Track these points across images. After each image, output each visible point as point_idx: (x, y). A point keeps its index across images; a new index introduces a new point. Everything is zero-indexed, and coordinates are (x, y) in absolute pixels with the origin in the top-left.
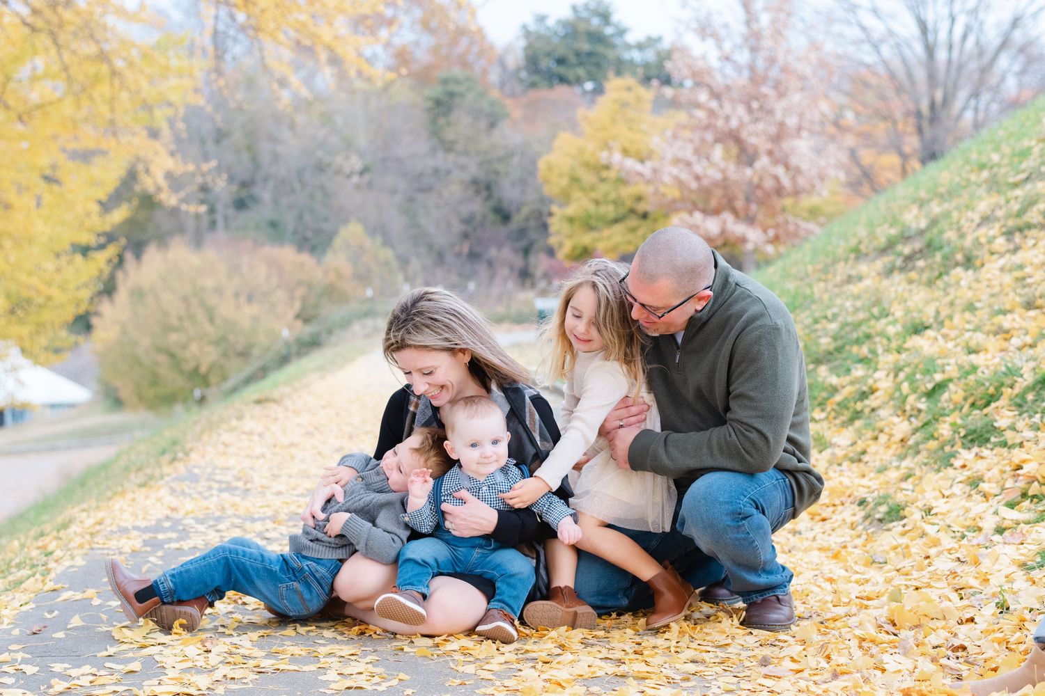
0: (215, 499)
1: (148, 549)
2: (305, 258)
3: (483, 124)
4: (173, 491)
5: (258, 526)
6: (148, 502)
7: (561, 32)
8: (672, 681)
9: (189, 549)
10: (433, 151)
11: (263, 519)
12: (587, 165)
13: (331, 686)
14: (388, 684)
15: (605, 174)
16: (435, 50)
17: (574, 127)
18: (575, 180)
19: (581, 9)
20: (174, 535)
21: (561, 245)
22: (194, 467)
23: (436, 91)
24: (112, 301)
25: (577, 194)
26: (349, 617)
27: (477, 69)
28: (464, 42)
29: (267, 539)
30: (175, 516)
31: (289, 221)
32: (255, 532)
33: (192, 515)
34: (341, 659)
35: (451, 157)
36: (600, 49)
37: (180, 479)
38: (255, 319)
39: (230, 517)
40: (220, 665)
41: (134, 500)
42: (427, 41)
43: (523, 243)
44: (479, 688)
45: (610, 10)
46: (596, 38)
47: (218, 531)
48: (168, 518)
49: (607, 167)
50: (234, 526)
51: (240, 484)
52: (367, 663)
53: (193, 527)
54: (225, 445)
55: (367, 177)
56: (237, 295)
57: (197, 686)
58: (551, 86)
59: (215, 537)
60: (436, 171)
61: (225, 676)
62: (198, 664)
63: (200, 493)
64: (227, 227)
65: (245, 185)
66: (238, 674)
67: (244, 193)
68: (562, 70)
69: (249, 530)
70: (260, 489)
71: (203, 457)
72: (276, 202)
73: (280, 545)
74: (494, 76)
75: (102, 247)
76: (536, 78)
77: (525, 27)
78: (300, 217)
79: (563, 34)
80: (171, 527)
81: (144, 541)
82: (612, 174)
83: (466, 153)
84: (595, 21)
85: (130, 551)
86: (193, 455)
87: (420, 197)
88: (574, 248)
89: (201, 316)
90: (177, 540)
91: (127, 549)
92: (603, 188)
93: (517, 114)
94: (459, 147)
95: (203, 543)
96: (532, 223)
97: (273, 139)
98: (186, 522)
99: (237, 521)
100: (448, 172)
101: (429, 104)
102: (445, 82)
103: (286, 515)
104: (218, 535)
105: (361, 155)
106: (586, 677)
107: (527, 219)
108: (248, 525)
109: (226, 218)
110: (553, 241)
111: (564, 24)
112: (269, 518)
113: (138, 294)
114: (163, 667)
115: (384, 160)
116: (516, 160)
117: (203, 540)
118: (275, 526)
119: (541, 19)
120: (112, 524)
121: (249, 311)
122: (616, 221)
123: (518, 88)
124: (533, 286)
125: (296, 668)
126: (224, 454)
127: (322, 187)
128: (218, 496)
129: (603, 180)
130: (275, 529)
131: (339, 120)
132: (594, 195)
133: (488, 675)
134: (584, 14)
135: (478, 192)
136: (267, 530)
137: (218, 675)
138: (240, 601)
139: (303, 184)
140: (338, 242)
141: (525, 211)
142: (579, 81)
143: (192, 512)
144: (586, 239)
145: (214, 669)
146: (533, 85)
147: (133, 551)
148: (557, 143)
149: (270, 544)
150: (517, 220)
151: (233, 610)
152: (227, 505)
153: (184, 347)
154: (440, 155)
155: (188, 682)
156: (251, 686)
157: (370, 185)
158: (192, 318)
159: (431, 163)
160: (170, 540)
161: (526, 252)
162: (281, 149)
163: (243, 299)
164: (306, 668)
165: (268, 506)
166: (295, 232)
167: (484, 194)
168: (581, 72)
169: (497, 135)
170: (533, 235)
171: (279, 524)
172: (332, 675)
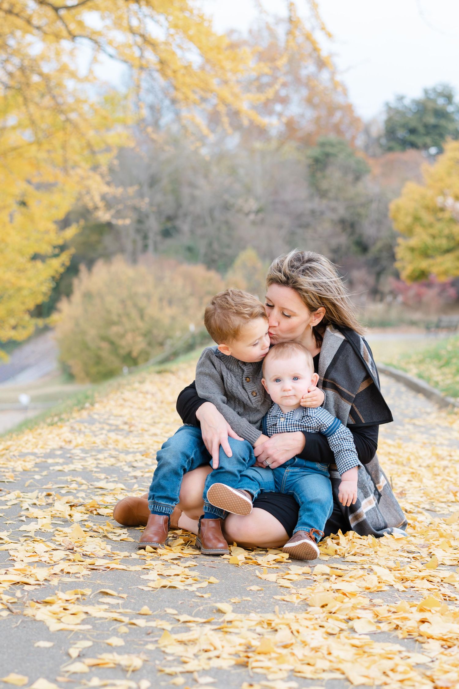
0: (102, 437)
1: (37, 469)
2: (213, 274)
3: (350, 177)
4: (72, 429)
5: (130, 458)
6: (50, 436)
7: (414, 108)
8: (448, 598)
9: (69, 471)
10: (311, 197)
11: (134, 453)
12: (427, 208)
13: (149, 584)
14: (199, 585)
15: (440, 215)
16: (317, 120)
17: (418, 179)
18: (417, 219)
19: (430, 92)
20: (61, 461)
21: (404, 268)
22: (95, 413)
23: (315, 152)
24: (70, 301)
25: (418, 230)
26: (180, 529)
27: (348, 136)
28: (338, 115)
29: (134, 467)
30: (68, 447)
31: (202, 248)
32: (126, 462)
33: (81, 447)
34: (164, 563)
35: (325, 202)
36: (443, 122)
37: (82, 422)
38: (173, 318)
39: (110, 450)
40: (62, 561)
41: (40, 434)
42: (310, 114)
43: (377, 268)
44: (276, 594)
45: (453, 93)
46: (441, 114)
47: (96, 459)
48: (61, 448)
49: (442, 210)
50: (111, 456)
51: (126, 427)
52: (185, 567)
53: (78, 456)
54: (124, 400)
55: (260, 215)
56: (161, 300)
57: (36, 577)
58: (404, 149)
59: (93, 463)
60: (313, 212)
61: (62, 570)
62: (43, 559)
63: (93, 432)
64: (156, 249)
65: (169, 219)
66: (73, 570)
67: (169, 225)
68: (413, 138)
69: (121, 460)
70: (140, 432)
71: (105, 407)
72: (192, 232)
73: (142, 472)
74: (360, 141)
75: (56, 256)
76: (392, 144)
77: (387, 104)
78: (210, 245)
79: (415, 111)
80: (61, 454)
81: (36, 463)
82: (446, 215)
83: (336, 199)
84: (441, 101)
85: (21, 470)
86: (97, 406)
87: (300, 231)
88: (414, 271)
89: (134, 314)
90: (62, 465)
91: (20, 469)
92: (439, 226)
93: (377, 170)
94: (331, 195)
95: (82, 467)
96: (385, 254)
97: (192, 185)
98: (73, 451)
99: (114, 453)
100: (322, 213)
101: (310, 161)
102: (323, 145)
103: (155, 451)
104: (95, 462)
105: (257, 199)
106: (372, 590)
107: (380, 251)
108: (122, 456)
109: (155, 243)
110: (398, 265)
111: (417, 103)
112: (140, 452)
113: (88, 296)
114: (14, 561)
115: (274, 203)
116: (374, 206)
117: (82, 465)
118: (143, 458)
119: (401, 98)
120: (16, 450)
121: (169, 312)
122: (448, 251)
123: (378, 151)
124: (381, 300)
125: (124, 567)
126: (121, 405)
127: (227, 223)
128: (106, 435)
129: (439, 220)
130: (142, 460)
131: (242, 172)
132: (431, 231)
133: (287, 583)
134: (432, 96)
135: (344, 229)
136: (136, 461)
137: (57, 569)
138: (95, 512)
139: (213, 219)
140: (238, 262)
141: (379, 245)
142: (426, 147)
143: (81, 445)
144: (424, 264)
145: (56, 563)
146: (390, 149)
147: (24, 470)
148: (405, 190)
149: (135, 471)
150: (373, 251)
151: (87, 519)
152: (110, 441)
153: (122, 336)
154: (317, 200)
155: (30, 573)
156: (82, 579)
157: (263, 221)
158: (128, 315)
159: (309, 206)
160: (57, 464)
161: (379, 275)
162: (197, 193)
163: (165, 303)
164: (133, 568)
165: (143, 444)
166: (206, 255)
167: (349, 230)
168: (428, 140)
169: (360, 187)
170: (384, 263)
171: (146, 457)
172: (153, 575)
